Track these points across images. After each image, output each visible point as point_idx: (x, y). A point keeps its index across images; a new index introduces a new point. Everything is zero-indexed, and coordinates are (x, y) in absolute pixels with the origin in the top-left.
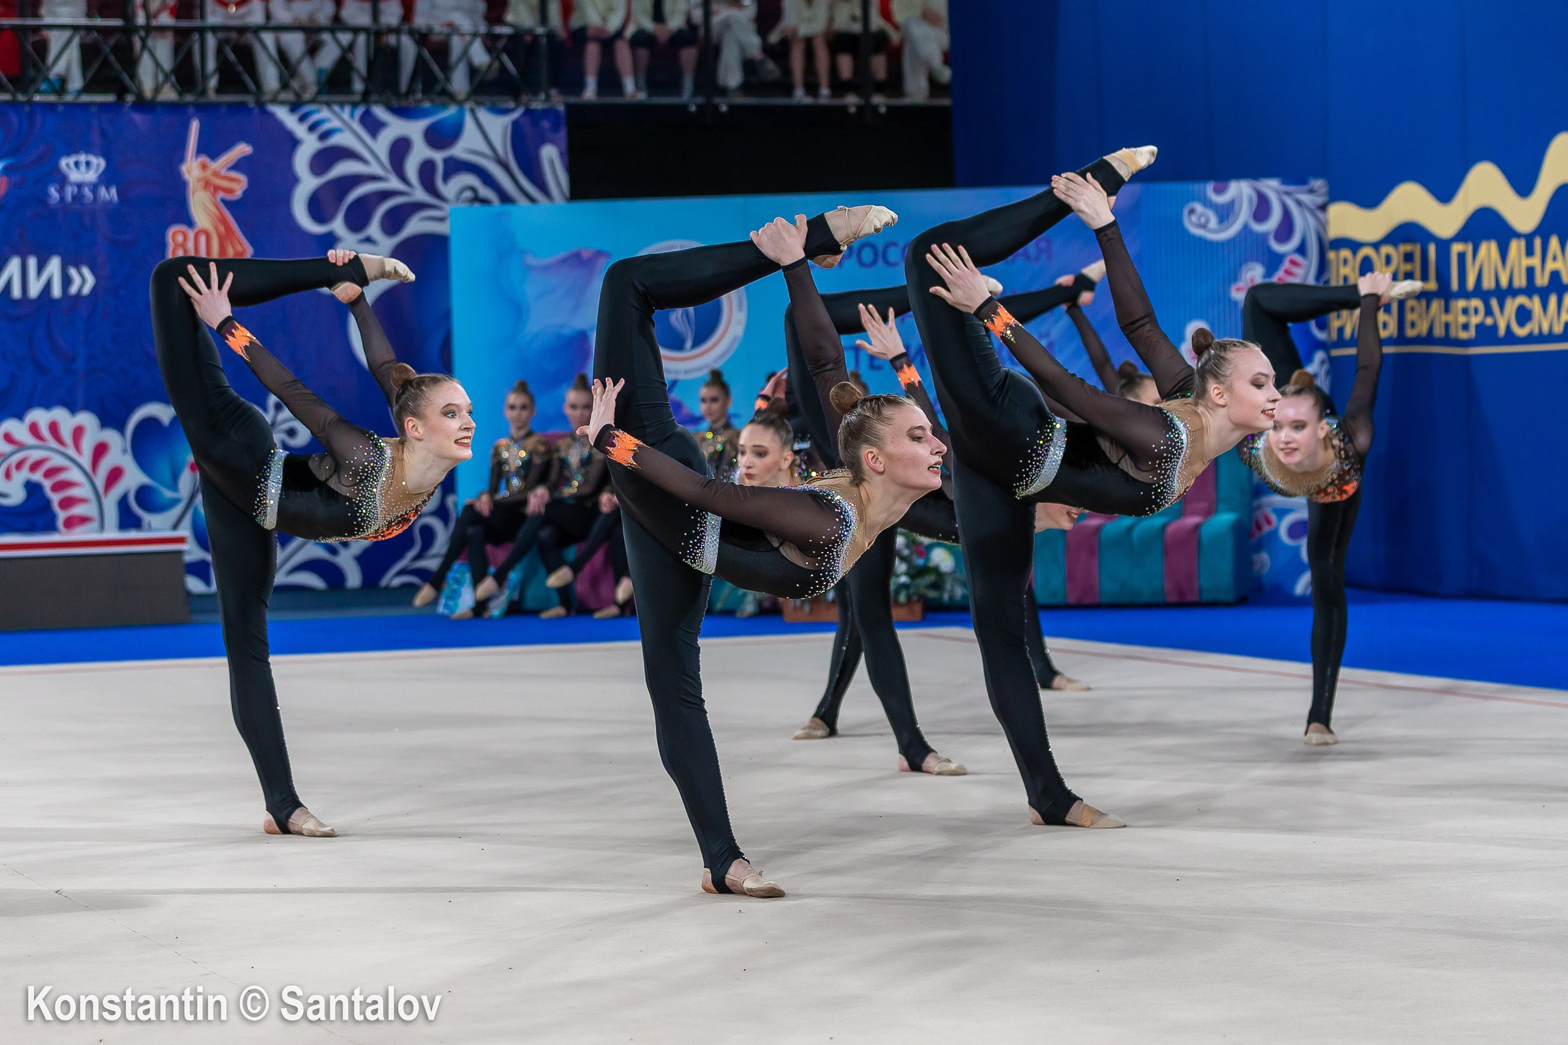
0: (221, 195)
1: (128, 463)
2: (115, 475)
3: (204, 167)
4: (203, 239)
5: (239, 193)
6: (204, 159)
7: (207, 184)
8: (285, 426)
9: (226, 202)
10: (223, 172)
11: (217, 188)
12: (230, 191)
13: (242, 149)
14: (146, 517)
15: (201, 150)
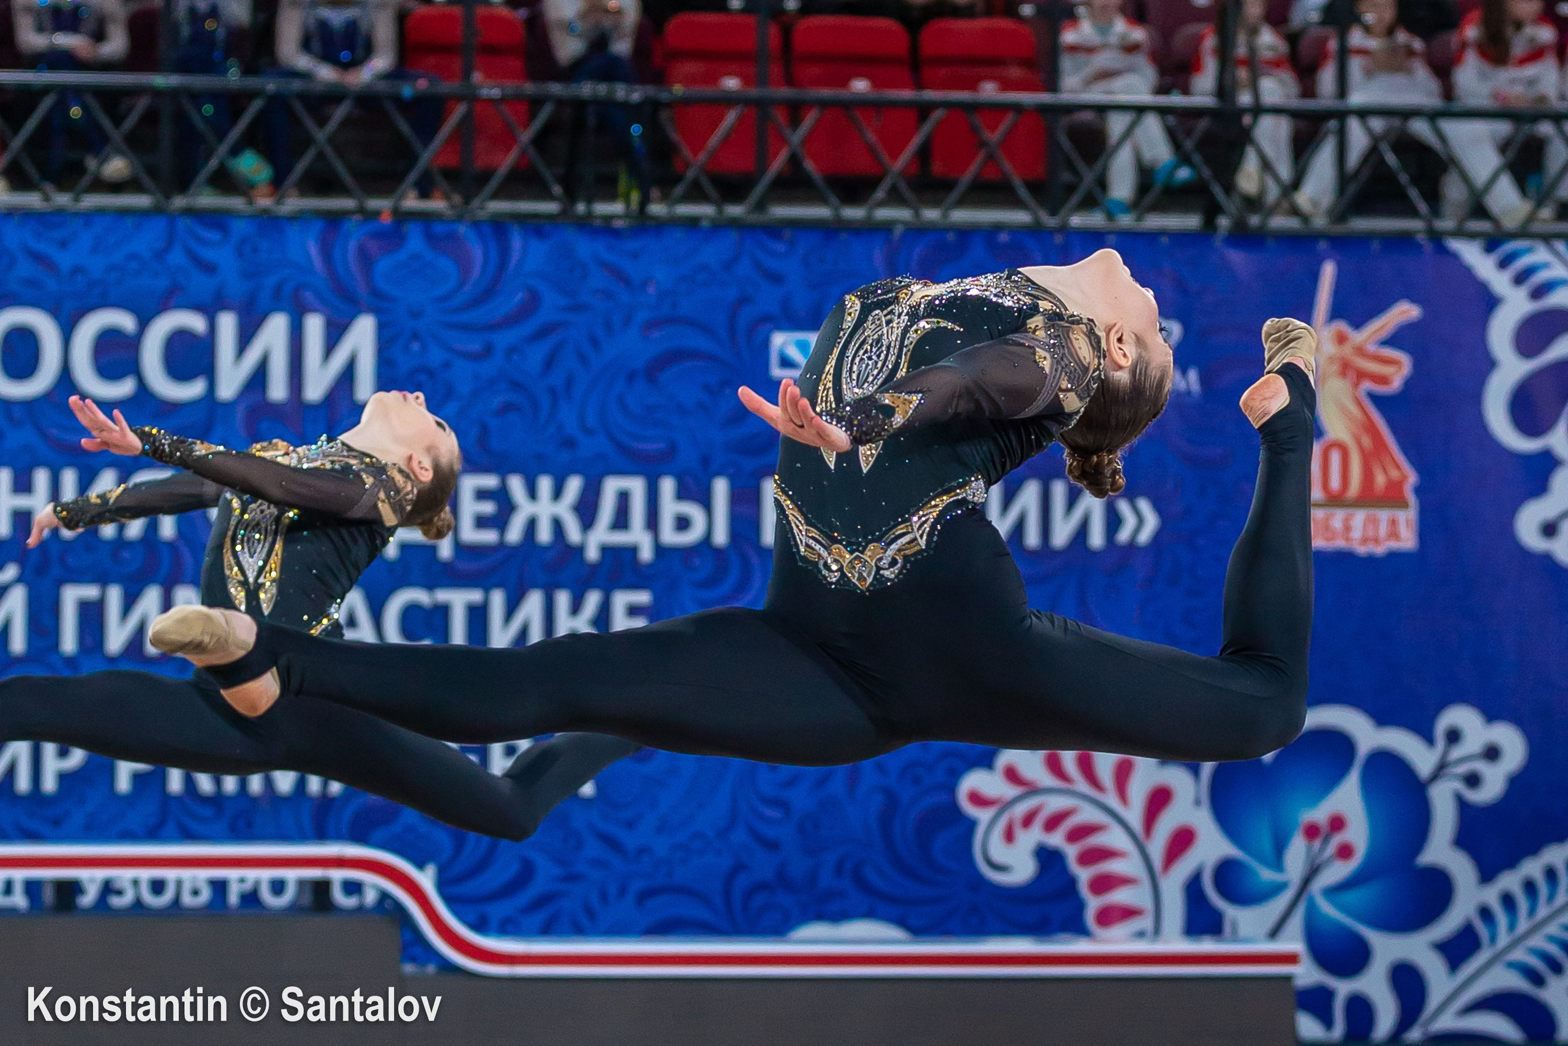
0: (1367, 385)
1: (1203, 822)
2: (1183, 840)
3: (1341, 339)
4: (1335, 458)
5: (1396, 384)
6: (1342, 326)
7: (1345, 368)
8: (1462, 769)
9: (1375, 399)
10: (1372, 348)
11: (1361, 375)
12: (1383, 380)
13: (1405, 312)
14: (1231, 912)
15: (1336, 313)
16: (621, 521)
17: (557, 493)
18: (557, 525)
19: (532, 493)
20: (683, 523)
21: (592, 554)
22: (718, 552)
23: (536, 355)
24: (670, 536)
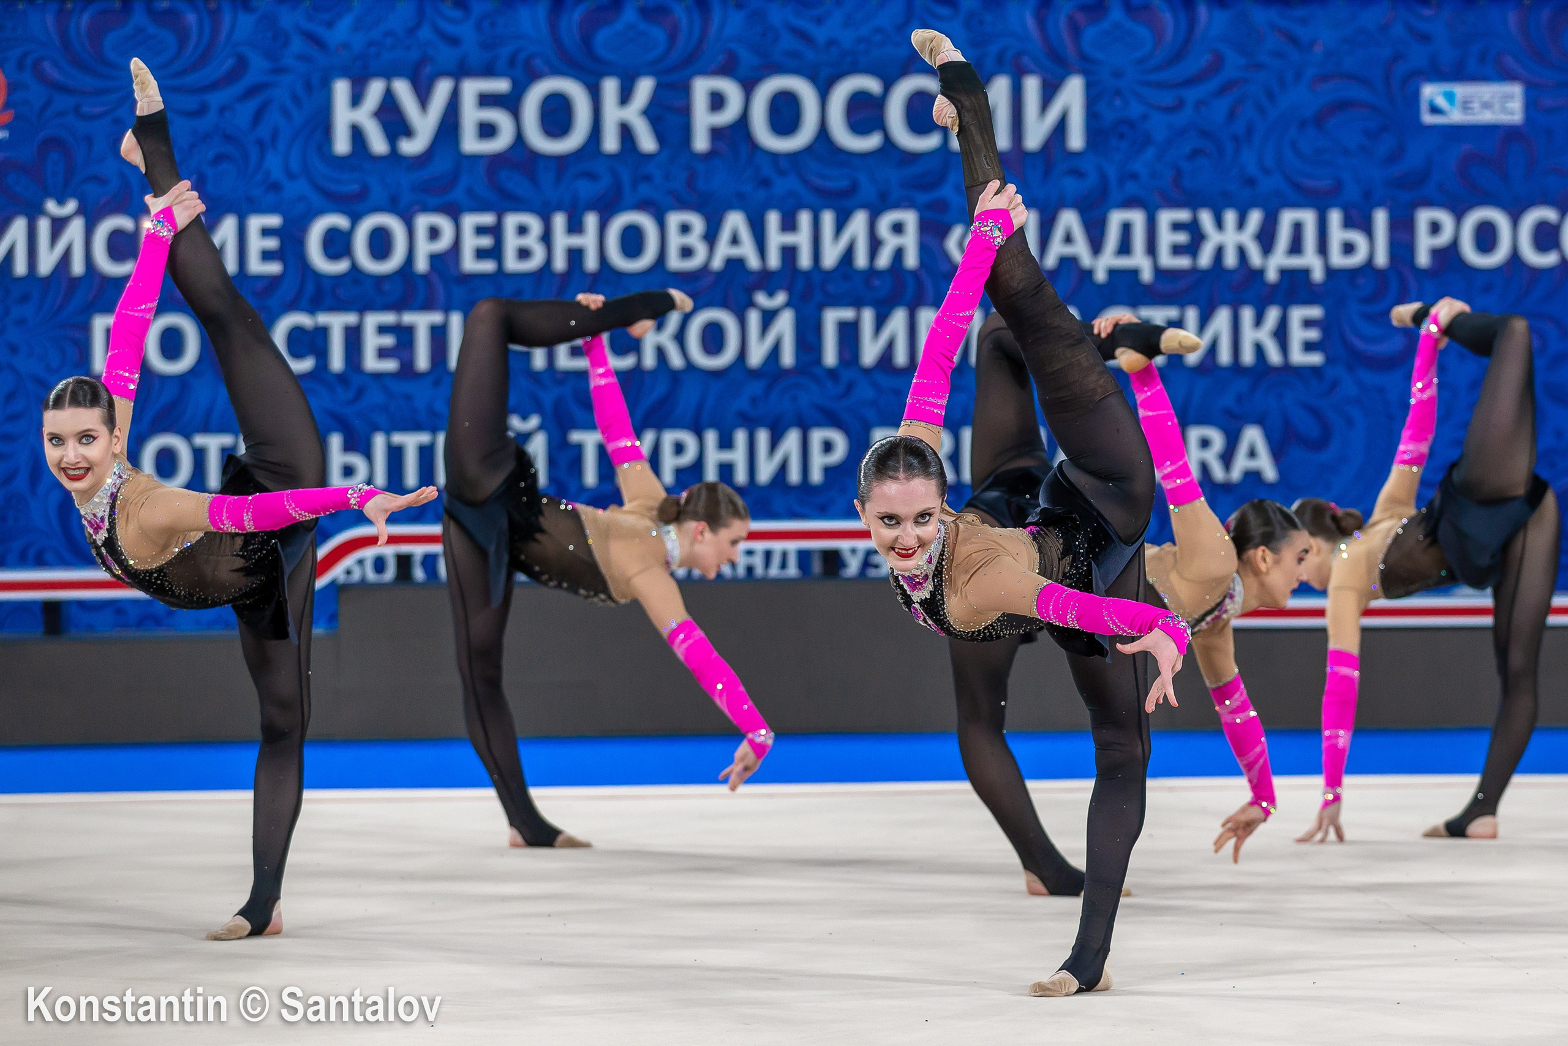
16: (1296, 247)
17: (1241, 224)
18: (1242, 252)
19: (1219, 224)
20: (1349, 248)
21: (1272, 276)
22: (1380, 273)
23: (1222, 106)
24: (1338, 259)
